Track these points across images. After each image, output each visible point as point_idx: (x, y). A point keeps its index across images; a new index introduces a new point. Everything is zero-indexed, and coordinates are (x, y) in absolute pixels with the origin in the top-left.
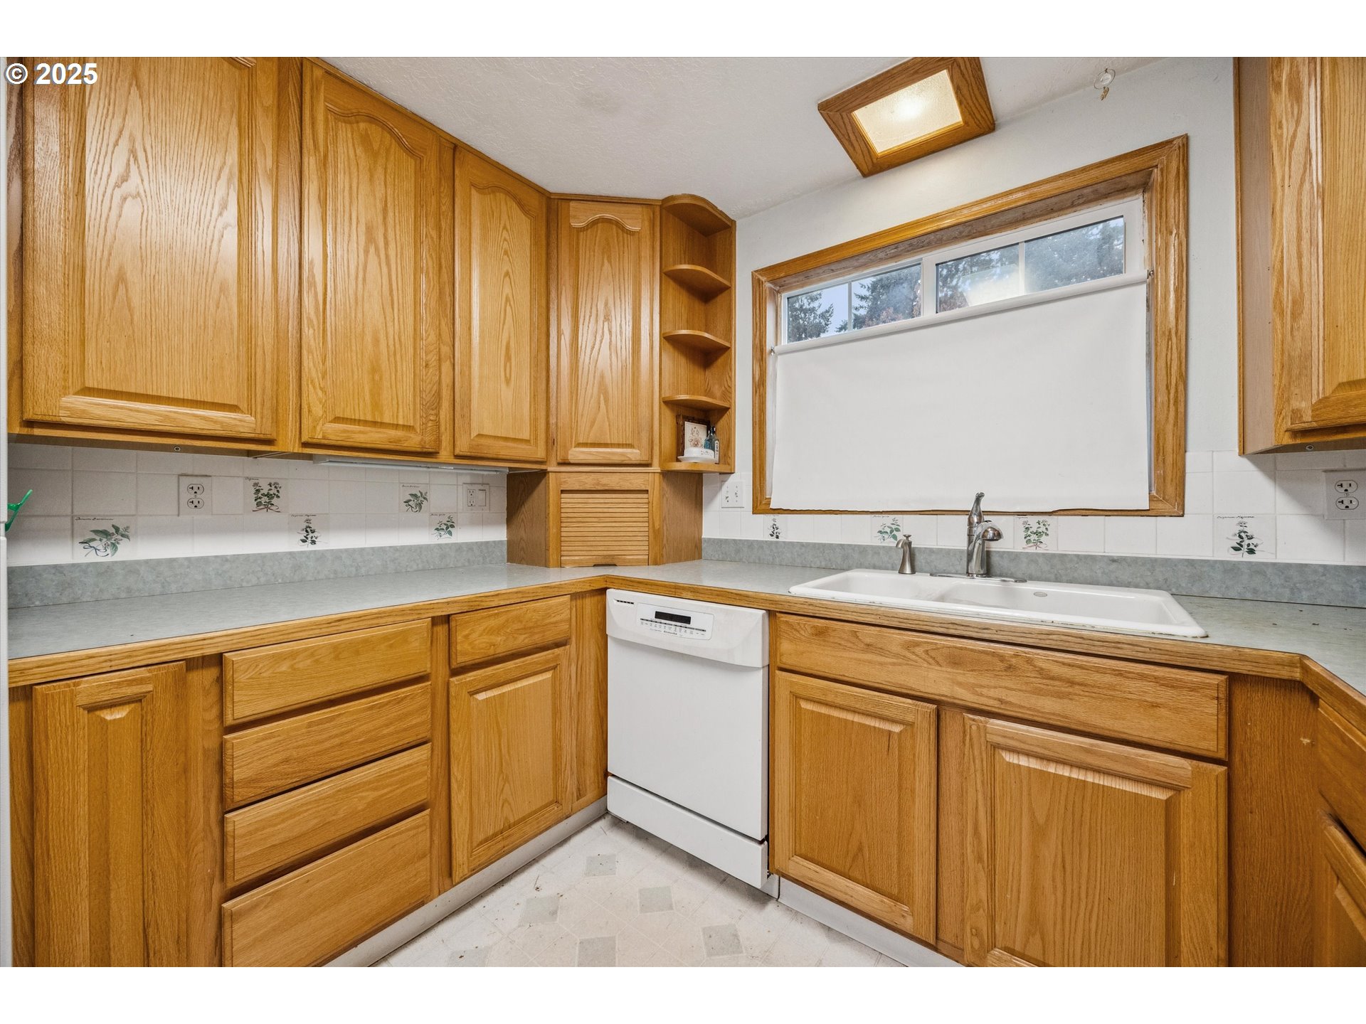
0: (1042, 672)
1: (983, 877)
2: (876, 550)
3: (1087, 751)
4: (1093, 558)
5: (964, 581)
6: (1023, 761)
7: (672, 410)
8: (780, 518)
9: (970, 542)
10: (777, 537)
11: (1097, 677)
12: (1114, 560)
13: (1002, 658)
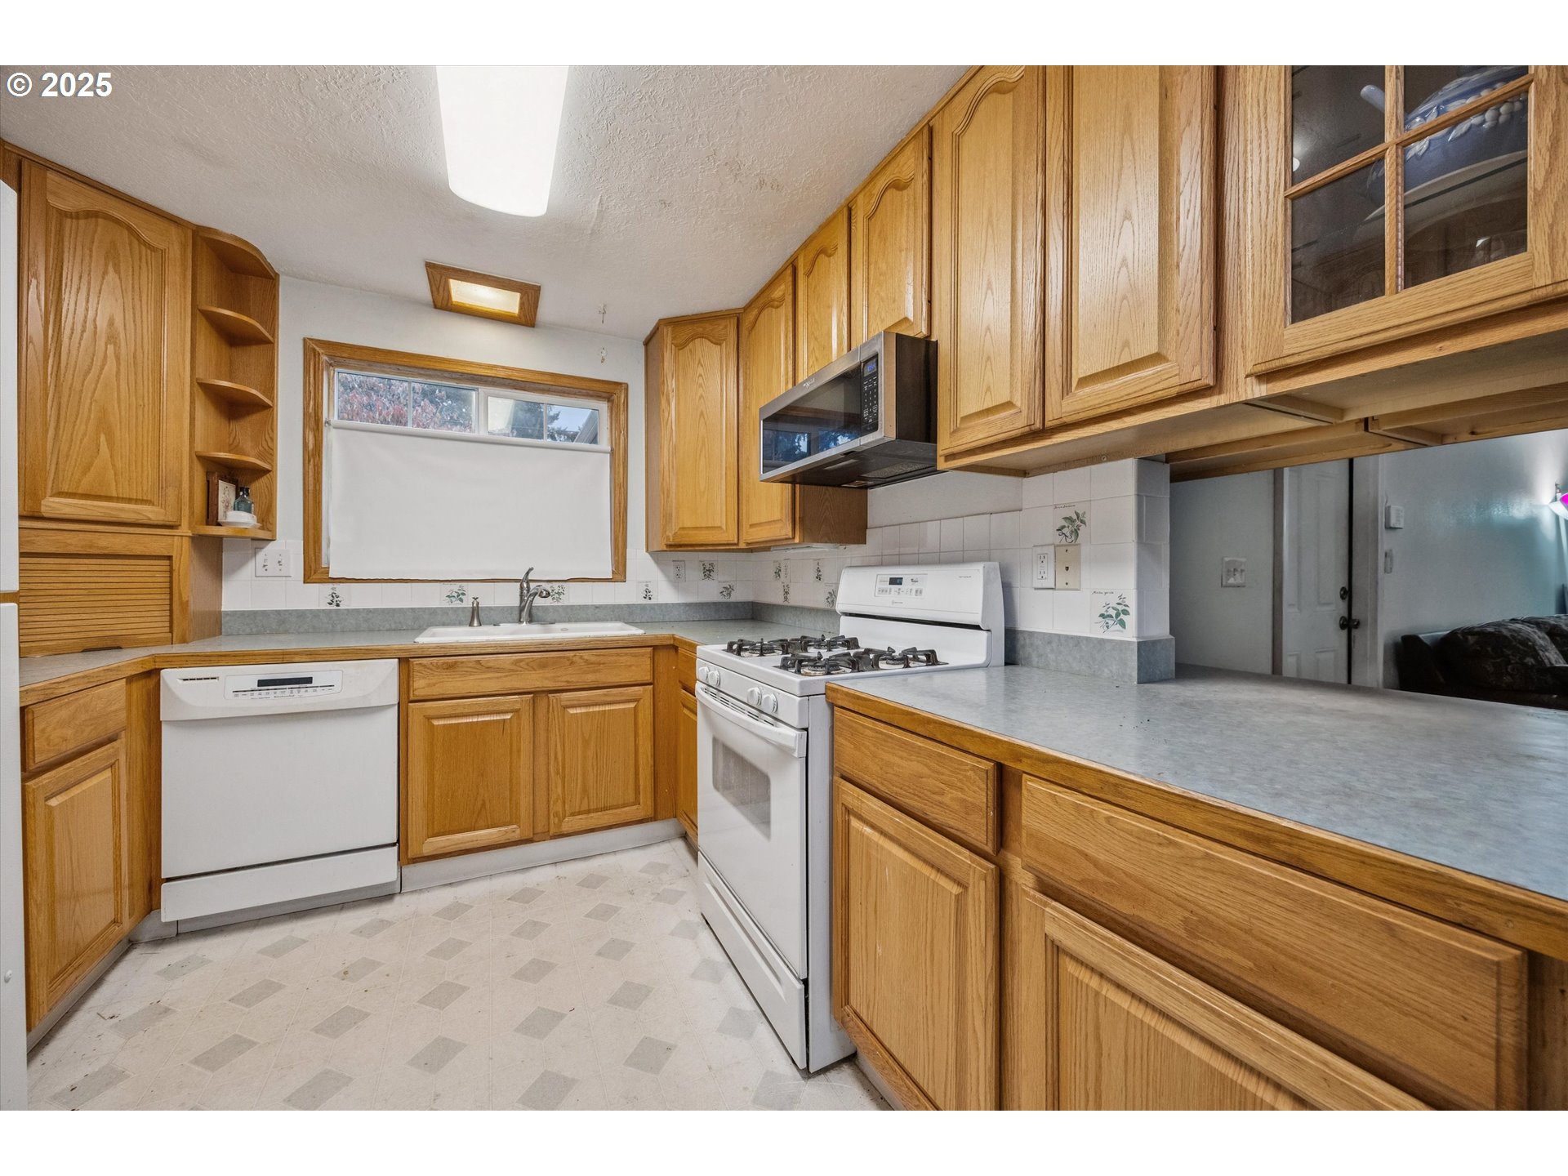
0: (587, 662)
1: (560, 781)
2: (445, 611)
3: (605, 695)
4: (587, 607)
5: (516, 626)
6: (578, 711)
7: (203, 465)
8: (340, 588)
9: (522, 600)
10: (338, 605)
11: (610, 658)
12: (597, 607)
13: (568, 659)
